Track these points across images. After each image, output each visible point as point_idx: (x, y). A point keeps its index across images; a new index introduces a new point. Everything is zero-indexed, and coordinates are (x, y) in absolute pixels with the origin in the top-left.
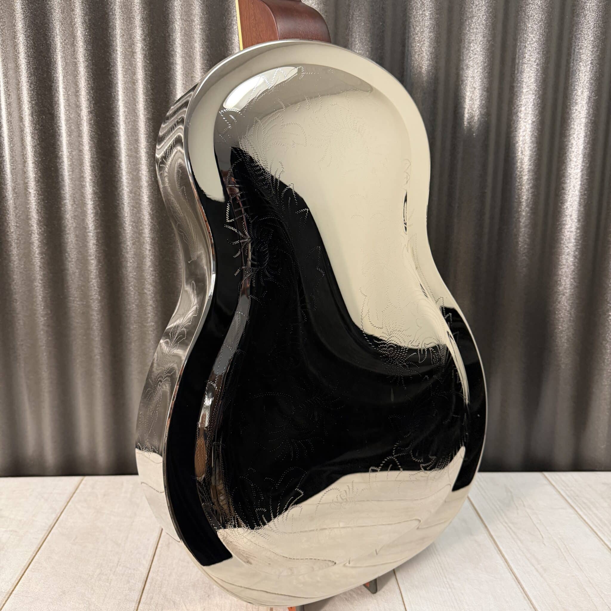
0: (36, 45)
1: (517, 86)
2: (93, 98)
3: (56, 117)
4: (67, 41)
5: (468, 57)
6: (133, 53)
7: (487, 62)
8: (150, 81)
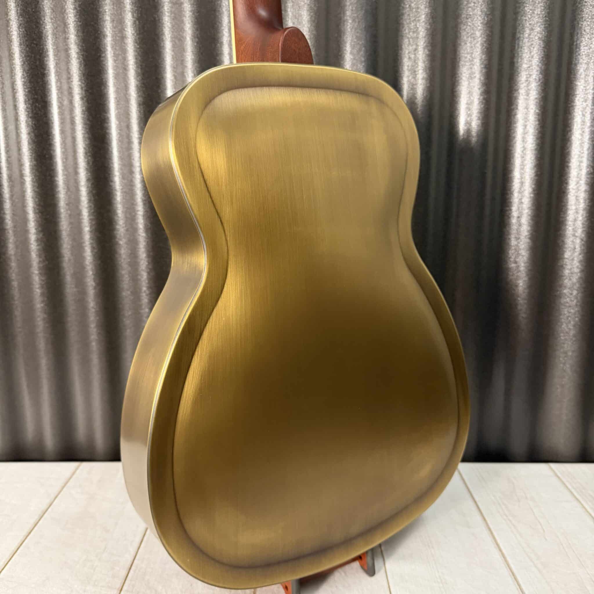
0: (29, 33)
1: (517, 62)
2: (84, 84)
3: (49, 105)
4: (58, 28)
5: (465, 33)
6: (123, 38)
7: (486, 37)
8: (141, 66)
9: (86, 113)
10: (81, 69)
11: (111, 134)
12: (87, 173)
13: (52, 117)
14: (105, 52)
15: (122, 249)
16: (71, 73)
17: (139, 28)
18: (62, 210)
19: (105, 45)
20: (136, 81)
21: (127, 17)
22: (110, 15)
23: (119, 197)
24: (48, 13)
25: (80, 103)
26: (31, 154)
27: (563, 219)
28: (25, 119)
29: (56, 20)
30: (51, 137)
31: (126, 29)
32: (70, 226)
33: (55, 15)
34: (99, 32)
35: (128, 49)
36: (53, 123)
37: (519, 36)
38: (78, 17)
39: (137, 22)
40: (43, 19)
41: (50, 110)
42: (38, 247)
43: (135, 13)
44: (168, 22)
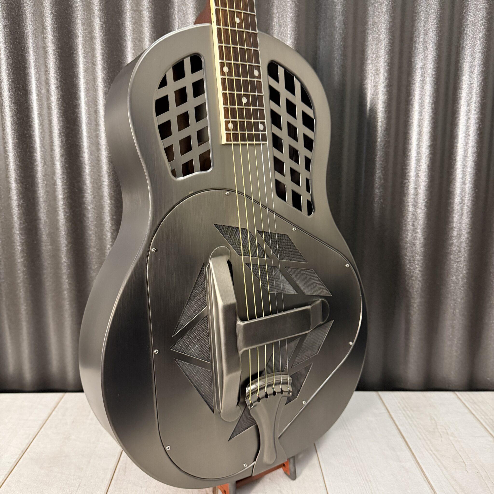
4: (38, 29)
6: (92, 38)
9: (60, 100)
10: (57, 64)
11: (82, 118)
12: (61, 150)
13: (32, 103)
14: (76, 49)
15: (90, 213)
16: (48, 67)
17: (106, 30)
18: (40, 181)
19: (77, 44)
20: (103, 74)
21: (96, 21)
22: (81, 19)
23: (87, 170)
24: (29, 16)
25: (56, 91)
26: (13, 134)
27: (453, 190)
28: (9, 104)
29: (36, 22)
30: (30, 120)
31: (95, 31)
32: (46, 194)
33: (35, 19)
34: (72, 33)
35: (97, 47)
36: (32, 108)
37: (415, 40)
38: (54, 20)
39: (104, 25)
40: (25, 21)
41: (30, 97)
42: (19, 212)
43: (102, 18)
44: (129, 26)
